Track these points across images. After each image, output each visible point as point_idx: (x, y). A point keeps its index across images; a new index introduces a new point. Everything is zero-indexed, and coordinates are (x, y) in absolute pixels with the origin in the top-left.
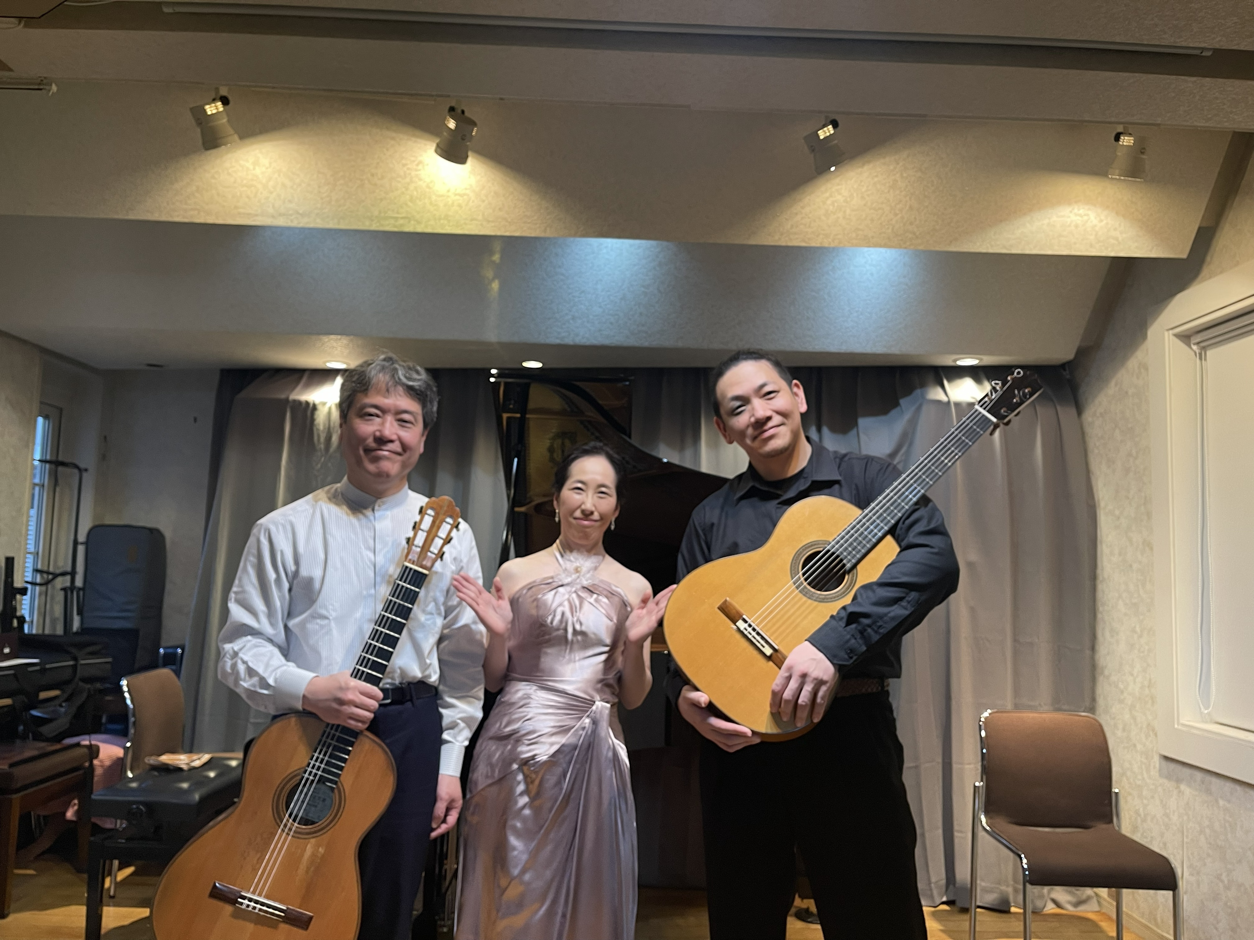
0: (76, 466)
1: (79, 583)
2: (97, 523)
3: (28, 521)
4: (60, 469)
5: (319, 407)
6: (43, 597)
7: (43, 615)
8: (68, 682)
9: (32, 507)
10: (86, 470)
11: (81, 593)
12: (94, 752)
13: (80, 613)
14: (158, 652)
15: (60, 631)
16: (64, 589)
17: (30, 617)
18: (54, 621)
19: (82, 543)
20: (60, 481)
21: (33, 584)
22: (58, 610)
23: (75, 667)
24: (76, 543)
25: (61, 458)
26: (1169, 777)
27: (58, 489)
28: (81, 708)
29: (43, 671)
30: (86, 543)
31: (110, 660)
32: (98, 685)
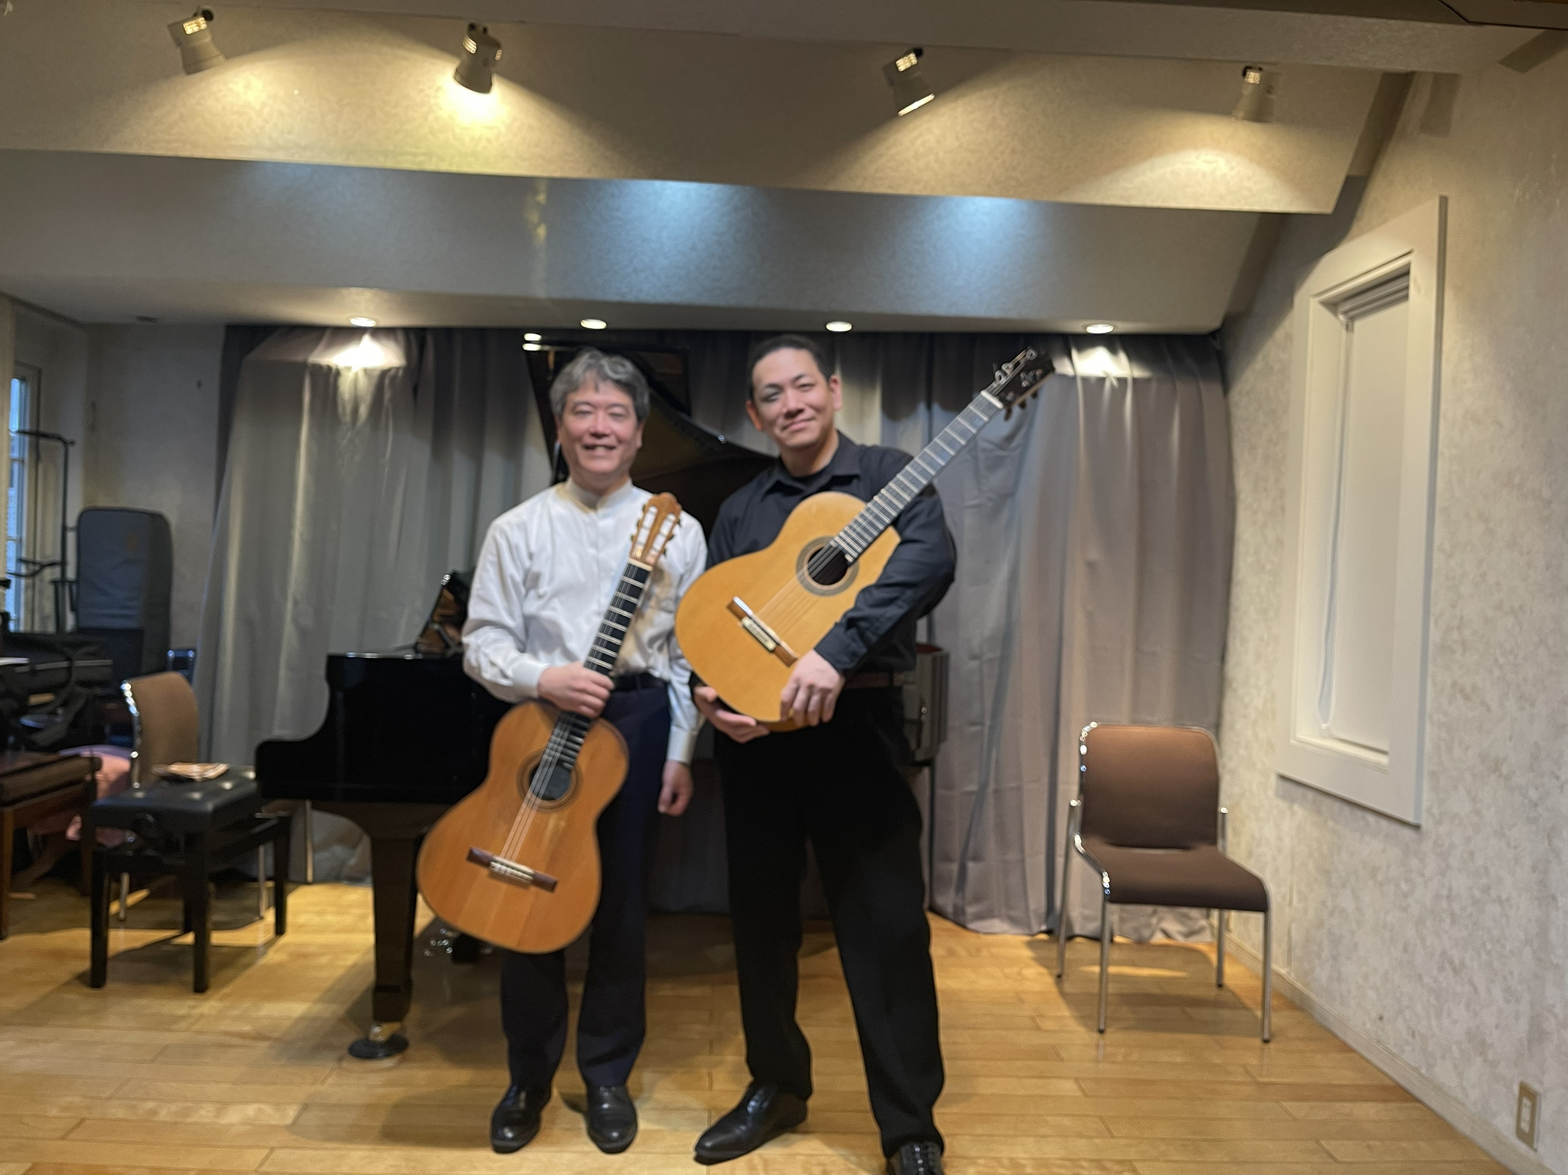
0: (60, 439)
1: (71, 574)
2: (88, 505)
3: (7, 502)
4: (43, 442)
5: (343, 373)
6: (30, 592)
7: (31, 611)
8: (62, 686)
9: (11, 485)
10: (72, 443)
11: (74, 587)
12: (95, 764)
13: (74, 609)
14: (166, 656)
15: (51, 628)
16: (54, 582)
17: (16, 613)
18: (44, 619)
19: (72, 529)
20: (43, 455)
21: (18, 575)
22: (49, 607)
23: (69, 669)
24: (64, 529)
25: (42, 429)
26: (1284, 797)
27: (41, 466)
28: (79, 714)
29: (33, 672)
30: (78, 529)
31: (109, 662)
32: (98, 691)
